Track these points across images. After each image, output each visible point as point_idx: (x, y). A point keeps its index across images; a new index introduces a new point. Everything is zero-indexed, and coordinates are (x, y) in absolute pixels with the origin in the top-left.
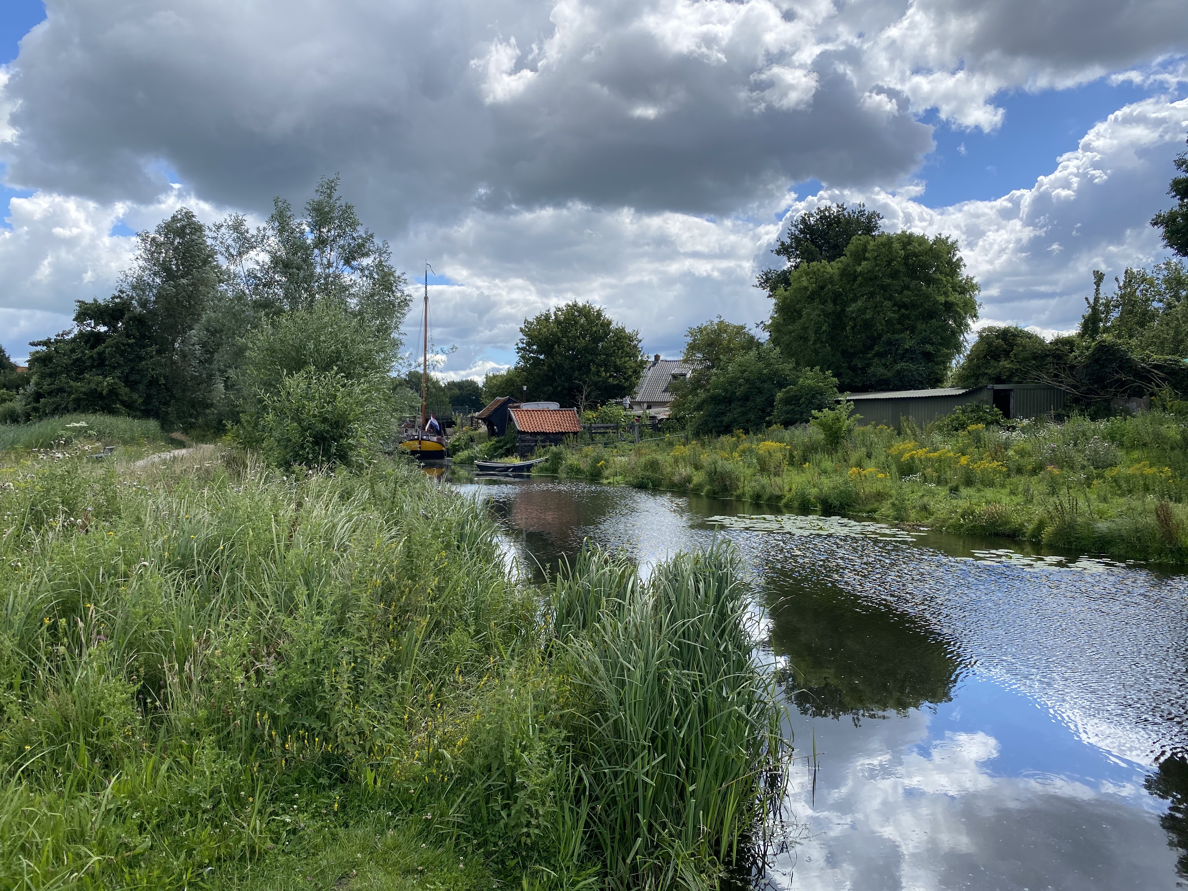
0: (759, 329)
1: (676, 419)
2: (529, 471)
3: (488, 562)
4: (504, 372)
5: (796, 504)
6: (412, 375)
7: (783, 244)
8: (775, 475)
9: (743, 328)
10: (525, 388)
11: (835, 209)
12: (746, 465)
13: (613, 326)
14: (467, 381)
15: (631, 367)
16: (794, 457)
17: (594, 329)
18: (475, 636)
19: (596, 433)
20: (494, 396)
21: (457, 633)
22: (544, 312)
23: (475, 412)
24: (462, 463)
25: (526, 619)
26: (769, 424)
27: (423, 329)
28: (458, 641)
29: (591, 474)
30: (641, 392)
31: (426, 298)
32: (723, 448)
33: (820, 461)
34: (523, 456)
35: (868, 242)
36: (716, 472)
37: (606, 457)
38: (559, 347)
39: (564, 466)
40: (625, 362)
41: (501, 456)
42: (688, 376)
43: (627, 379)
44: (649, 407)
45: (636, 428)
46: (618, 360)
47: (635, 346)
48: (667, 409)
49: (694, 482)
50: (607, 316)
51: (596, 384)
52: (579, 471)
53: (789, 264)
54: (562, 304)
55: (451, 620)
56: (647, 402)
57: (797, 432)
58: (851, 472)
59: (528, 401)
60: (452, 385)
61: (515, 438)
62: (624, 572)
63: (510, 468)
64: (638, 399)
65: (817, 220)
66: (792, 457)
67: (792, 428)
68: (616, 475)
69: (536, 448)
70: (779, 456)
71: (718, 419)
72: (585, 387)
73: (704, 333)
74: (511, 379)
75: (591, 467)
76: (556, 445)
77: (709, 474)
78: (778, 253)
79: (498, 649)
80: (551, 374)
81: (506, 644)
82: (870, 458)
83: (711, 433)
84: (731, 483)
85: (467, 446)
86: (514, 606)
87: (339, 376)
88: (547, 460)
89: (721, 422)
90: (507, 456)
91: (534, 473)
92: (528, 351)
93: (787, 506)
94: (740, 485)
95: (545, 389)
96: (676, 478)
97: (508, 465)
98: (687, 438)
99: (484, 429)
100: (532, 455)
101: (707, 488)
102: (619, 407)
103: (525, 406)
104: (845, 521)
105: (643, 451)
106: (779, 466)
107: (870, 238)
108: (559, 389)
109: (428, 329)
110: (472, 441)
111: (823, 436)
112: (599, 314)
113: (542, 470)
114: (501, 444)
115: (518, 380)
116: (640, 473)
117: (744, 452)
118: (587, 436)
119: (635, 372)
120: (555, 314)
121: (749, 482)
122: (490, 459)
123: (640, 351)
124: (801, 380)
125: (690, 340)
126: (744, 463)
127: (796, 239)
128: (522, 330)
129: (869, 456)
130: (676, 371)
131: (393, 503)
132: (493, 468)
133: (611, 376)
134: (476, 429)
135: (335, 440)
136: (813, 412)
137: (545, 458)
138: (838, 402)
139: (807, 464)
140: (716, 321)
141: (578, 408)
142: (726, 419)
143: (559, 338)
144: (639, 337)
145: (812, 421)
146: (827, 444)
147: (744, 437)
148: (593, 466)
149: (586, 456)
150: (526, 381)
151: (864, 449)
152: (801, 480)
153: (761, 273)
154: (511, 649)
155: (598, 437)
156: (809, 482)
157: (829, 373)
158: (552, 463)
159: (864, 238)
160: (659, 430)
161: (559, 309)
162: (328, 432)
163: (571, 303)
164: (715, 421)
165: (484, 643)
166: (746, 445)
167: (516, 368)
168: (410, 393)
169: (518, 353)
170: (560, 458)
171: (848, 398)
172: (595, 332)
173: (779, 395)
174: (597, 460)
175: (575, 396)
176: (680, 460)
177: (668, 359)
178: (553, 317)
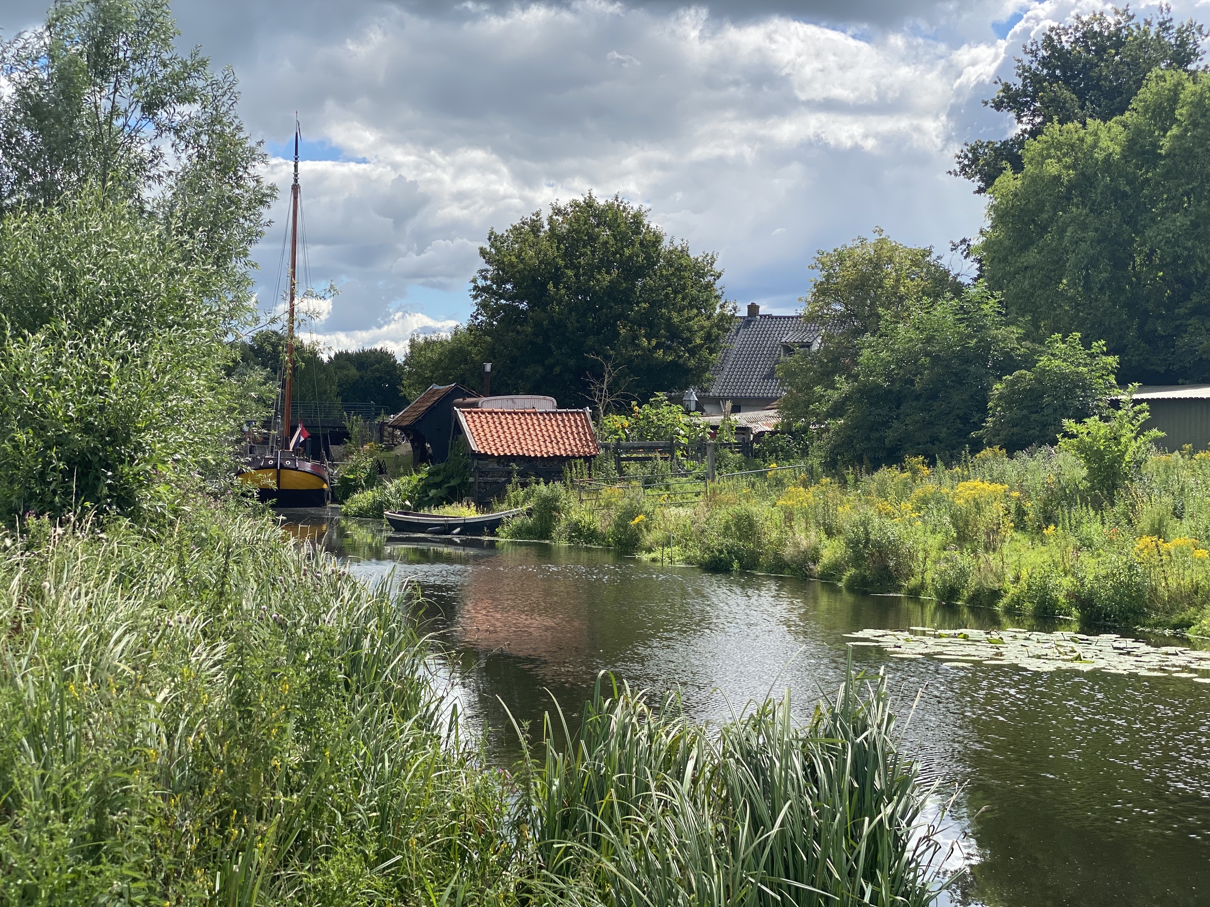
0: (958, 255)
1: (791, 433)
2: (493, 533)
3: (405, 716)
4: (446, 335)
5: (1029, 607)
6: (265, 337)
7: (1007, 88)
8: (987, 549)
9: (927, 253)
10: (488, 367)
11: (1111, 20)
12: (930, 527)
13: (665, 245)
14: (373, 352)
15: (702, 328)
16: (1025, 513)
17: (627, 252)
18: (377, 863)
19: (628, 459)
20: (426, 382)
21: (339, 859)
22: (528, 216)
23: (388, 414)
24: (361, 515)
25: (480, 829)
26: (977, 447)
27: (289, 247)
28: (345, 873)
29: (619, 542)
30: (720, 379)
31: (295, 188)
32: (882, 493)
33: (1079, 523)
34: (483, 504)
35: (1178, 86)
36: (868, 540)
37: (648, 508)
38: (556, 286)
39: (563, 524)
40: (689, 319)
41: (439, 502)
42: (815, 347)
43: (693, 352)
44: (736, 409)
45: (709, 451)
46: (674, 314)
47: (709, 286)
48: (771, 413)
49: (825, 560)
50: (653, 226)
51: (629, 361)
52: (592, 535)
53: (1018, 129)
54: (564, 200)
55: (329, 830)
56: (733, 399)
57: (1032, 464)
58: (1141, 546)
59: (494, 393)
60: (342, 358)
61: (466, 467)
62: (676, 741)
63: (455, 526)
64: (714, 392)
65: (1077, 40)
66: (1021, 513)
67: (1023, 455)
68: (667, 543)
69: (509, 487)
70: (996, 510)
71: (875, 435)
72: (608, 368)
73: (848, 263)
74: (461, 350)
75: (617, 526)
76: (546, 483)
77: (853, 544)
78: (998, 105)
79: (423, 889)
80: (540, 340)
81: (440, 881)
82: (1180, 517)
83: (861, 463)
84: (898, 564)
85: (371, 482)
86: (458, 803)
87: (116, 338)
88: (530, 513)
89: (882, 440)
90: (450, 503)
91: (503, 538)
92: (495, 293)
93: (1010, 611)
94: (917, 567)
95: (529, 371)
96: (788, 552)
97: (452, 521)
98: (810, 471)
99: (405, 448)
100: (501, 501)
101: (850, 572)
102: (674, 408)
103: (489, 403)
104: (1128, 643)
105: (722, 496)
106: (996, 532)
107: (1185, 76)
108: (557, 370)
109: (299, 246)
110: (381, 472)
111: (1085, 472)
112: (637, 221)
113: (518, 532)
114: (438, 479)
115: (475, 351)
116: (715, 540)
117: (925, 501)
118: (611, 464)
119: (708, 337)
120: (551, 220)
121: (935, 562)
122: (416, 510)
123: (718, 297)
124: (1044, 358)
125: (819, 276)
126: (924, 522)
127: (1035, 79)
128: (483, 252)
129: (1178, 514)
130: (789, 338)
131: (221, 594)
132: (422, 527)
133: (658, 346)
134: (389, 448)
135: (108, 467)
136: (1066, 422)
137: (524, 508)
138: (1116, 404)
139: (1052, 527)
140: (872, 239)
141: (594, 409)
142: (890, 436)
143: (557, 269)
144: (717, 267)
145: (1063, 443)
146: (1092, 488)
147: (926, 471)
148: (622, 523)
149: (608, 506)
150: (491, 355)
151: (1167, 500)
152: (1039, 560)
153: (965, 149)
154: (448, 890)
155: (633, 468)
156: (1056, 565)
157: (1099, 345)
158: (541, 518)
159: (1172, 77)
160: (756, 454)
161: (558, 211)
162: (94, 451)
163: (581, 200)
164: (868, 439)
165: (395, 878)
166: (929, 487)
167: (469, 329)
168: (258, 374)
169: (475, 297)
170: (557, 509)
171: (1136, 396)
172: (630, 258)
173: (998, 387)
174: (631, 513)
175: (588, 384)
176: (797, 516)
177: (776, 313)
178: (547, 227)
